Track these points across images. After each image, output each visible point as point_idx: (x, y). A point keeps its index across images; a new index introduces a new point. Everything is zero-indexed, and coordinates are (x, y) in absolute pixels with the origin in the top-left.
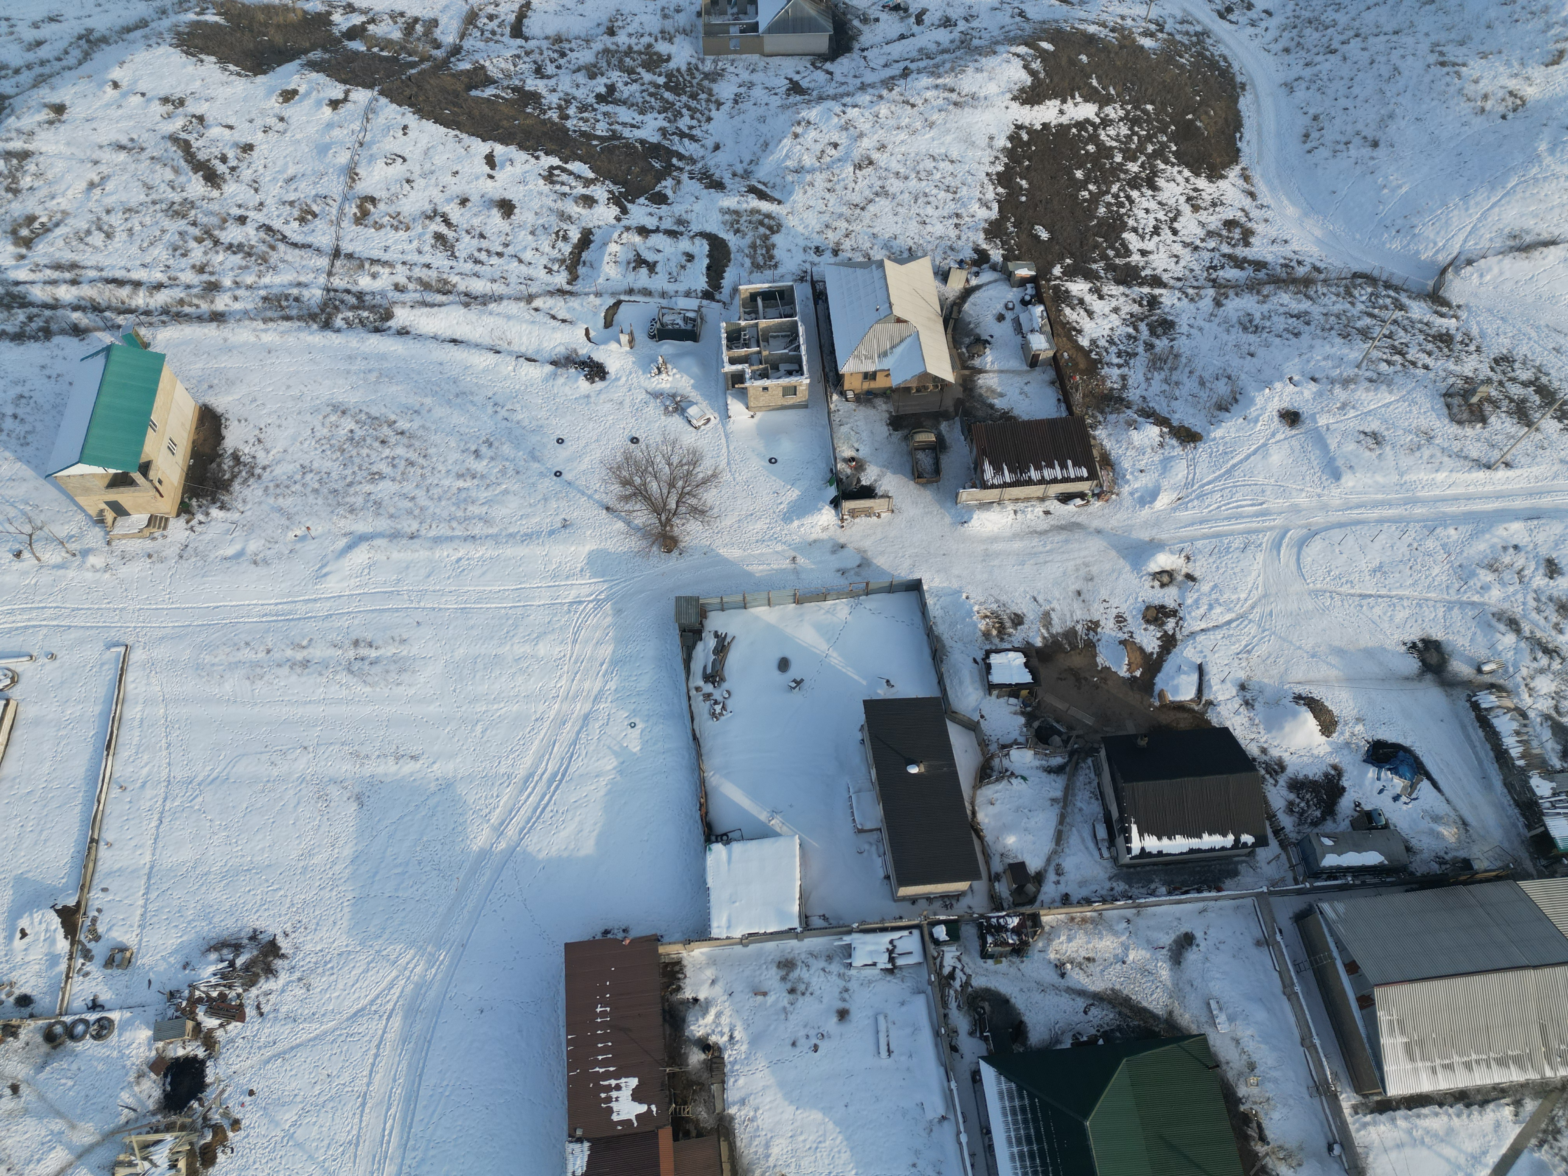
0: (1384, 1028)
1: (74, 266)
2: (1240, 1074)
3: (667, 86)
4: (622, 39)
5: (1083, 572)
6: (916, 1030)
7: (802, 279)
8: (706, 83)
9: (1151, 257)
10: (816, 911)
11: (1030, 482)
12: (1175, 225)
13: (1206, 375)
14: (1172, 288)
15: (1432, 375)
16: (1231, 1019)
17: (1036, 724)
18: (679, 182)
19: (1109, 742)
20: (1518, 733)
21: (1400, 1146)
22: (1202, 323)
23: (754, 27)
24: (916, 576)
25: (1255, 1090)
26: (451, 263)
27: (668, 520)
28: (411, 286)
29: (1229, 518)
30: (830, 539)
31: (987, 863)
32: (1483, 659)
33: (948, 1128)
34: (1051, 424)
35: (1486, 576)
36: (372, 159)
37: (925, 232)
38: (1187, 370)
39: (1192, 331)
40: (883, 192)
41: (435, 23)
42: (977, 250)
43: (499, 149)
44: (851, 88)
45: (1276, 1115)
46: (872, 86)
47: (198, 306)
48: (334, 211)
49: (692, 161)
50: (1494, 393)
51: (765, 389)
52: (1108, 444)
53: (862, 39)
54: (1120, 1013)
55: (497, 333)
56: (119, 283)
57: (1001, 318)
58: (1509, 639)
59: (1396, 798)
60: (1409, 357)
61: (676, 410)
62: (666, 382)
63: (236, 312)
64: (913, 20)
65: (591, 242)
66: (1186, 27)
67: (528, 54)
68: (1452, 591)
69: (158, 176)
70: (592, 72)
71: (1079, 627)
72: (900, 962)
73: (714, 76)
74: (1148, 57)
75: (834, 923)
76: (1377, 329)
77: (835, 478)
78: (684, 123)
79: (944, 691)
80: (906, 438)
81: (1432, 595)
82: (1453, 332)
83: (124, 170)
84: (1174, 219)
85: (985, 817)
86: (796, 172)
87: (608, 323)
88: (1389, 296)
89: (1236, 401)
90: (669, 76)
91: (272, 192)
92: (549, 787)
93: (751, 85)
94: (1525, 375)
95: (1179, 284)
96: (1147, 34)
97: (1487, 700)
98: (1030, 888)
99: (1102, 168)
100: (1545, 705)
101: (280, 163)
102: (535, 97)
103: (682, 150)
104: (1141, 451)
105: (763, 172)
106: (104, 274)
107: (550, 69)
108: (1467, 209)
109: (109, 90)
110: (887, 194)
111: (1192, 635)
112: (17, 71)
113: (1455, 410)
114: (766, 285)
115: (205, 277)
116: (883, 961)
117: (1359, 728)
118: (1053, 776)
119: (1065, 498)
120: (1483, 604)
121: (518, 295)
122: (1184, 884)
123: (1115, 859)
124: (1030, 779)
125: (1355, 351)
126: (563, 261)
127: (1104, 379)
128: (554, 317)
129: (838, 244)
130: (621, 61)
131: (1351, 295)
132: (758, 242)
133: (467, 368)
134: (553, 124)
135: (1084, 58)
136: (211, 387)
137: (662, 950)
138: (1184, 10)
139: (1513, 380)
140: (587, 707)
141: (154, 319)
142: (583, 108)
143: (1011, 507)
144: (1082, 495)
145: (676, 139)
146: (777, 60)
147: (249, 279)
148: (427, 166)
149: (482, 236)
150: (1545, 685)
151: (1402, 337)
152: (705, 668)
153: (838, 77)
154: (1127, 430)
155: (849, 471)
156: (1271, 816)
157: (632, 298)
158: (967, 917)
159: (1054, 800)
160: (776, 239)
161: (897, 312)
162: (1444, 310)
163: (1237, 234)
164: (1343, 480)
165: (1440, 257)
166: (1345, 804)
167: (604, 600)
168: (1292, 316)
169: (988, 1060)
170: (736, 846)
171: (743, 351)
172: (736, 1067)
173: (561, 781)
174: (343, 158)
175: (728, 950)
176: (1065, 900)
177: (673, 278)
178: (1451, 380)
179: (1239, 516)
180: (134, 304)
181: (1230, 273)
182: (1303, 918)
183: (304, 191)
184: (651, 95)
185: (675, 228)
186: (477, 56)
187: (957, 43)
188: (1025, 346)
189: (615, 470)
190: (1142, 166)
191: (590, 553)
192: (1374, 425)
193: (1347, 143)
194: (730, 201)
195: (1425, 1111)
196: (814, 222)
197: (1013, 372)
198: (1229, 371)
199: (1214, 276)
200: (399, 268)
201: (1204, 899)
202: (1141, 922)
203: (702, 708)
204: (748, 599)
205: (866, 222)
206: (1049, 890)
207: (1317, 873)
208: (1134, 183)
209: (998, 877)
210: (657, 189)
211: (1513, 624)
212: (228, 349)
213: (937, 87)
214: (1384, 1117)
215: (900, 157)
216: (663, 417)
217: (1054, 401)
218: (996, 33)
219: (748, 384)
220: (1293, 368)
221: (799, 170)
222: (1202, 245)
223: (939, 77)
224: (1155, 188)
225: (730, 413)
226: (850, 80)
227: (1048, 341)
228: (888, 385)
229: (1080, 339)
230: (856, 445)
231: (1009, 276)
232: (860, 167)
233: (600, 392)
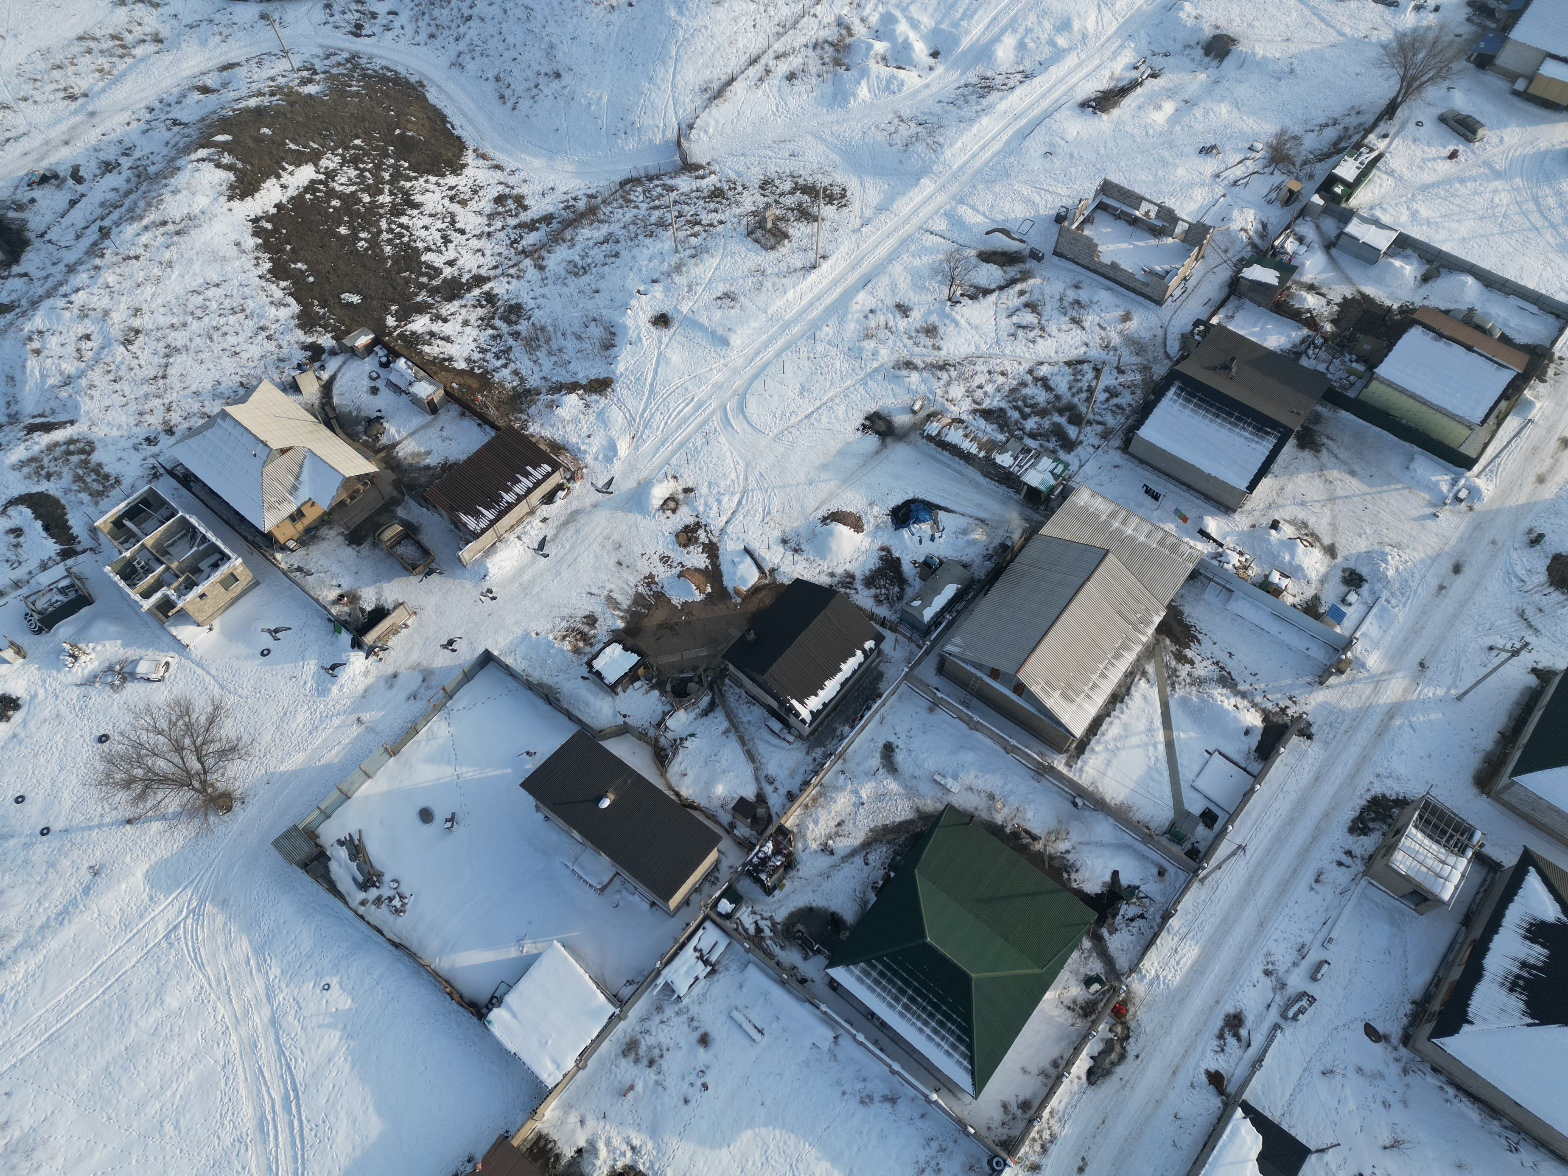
0: (1042, 696)
2: (989, 809)
5: (609, 545)
6: (766, 995)
7: (156, 476)
9: (460, 263)
10: (618, 983)
11: (510, 506)
12: (458, 226)
13: (577, 329)
14: (495, 277)
15: (729, 226)
16: (955, 777)
17: (669, 687)
19: (728, 656)
20: (966, 436)
21: (1108, 763)
22: (542, 291)
24: (480, 650)
25: (1006, 811)
27: (204, 783)
29: (679, 427)
30: (378, 678)
31: (717, 822)
32: (910, 403)
33: (845, 1041)
34: (488, 447)
35: (869, 345)
37: (243, 361)
38: (559, 334)
39: (539, 301)
40: (172, 351)
42: (305, 347)
44: (60, 277)
45: (1030, 815)
46: (80, 262)
50: (778, 212)
51: (202, 596)
52: (547, 433)
53: (32, 225)
54: (888, 842)
57: (374, 391)
58: (915, 377)
59: (932, 539)
60: (704, 222)
61: (124, 680)
62: (90, 663)
64: (71, 182)
66: (334, 60)
68: (858, 371)
71: (641, 589)
72: (714, 958)
74: (322, 101)
75: (640, 979)
76: (668, 215)
77: (338, 624)
79: (579, 722)
80: (375, 545)
81: (848, 383)
82: (718, 185)
84: (453, 222)
85: (688, 790)
86: (66, 384)
88: (657, 186)
89: (614, 334)
92: (290, 1112)
94: (787, 186)
95: (499, 271)
96: (305, 82)
97: (933, 428)
98: (761, 811)
99: (358, 214)
100: (967, 405)
104: (576, 421)
105: (30, 405)
108: (659, 89)
110: (177, 350)
111: (723, 531)
113: (763, 241)
114: (123, 505)
116: (701, 970)
117: (876, 510)
118: (711, 715)
119: (549, 498)
120: (882, 365)
122: (856, 712)
123: (800, 737)
124: (697, 732)
125: (666, 242)
127: (501, 384)
129: (165, 423)
131: (631, 201)
132: (80, 472)
135: (266, 131)
137: (515, 1143)
138: (322, 46)
139: (782, 194)
140: (266, 1012)
143: (512, 537)
144: (560, 487)
150: (957, 391)
151: (688, 210)
152: (355, 880)
153: (35, 274)
154: (552, 412)
155: (346, 609)
156: (872, 616)
158: (735, 876)
159: (726, 732)
160: (96, 457)
161: (275, 445)
162: (701, 172)
163: (511, 205)
164: (732, 342)
165: (669, 135)
166: (907, 568)
167: (199, 906)
168: (602, 243)
169: (831, 965)
170: (510, 999)
171: (150, 579)
172: (656, 1167)
173: (297, 1097)
175: (573, 1086)
176: (791, 797)
177: (15, 563)
178: (745, 221)
179: (684, 420)
181: (530, 239)
182: (943, 667)
187: (134, 180)
188: (415, 400)
189: (106, 781)
190: (391, 193)
191: (147, 876)
192: (721, 289)
193: (537, 86)
194: (17, 453)
195: (1104, 727)
196: (124, 418)
197: (422, 427)
198: (590, 314)
199: (520, 248)
201: (876, 711)
202: (851, 765)
203: (380, 915)
204: (344, 787)
205: (178, 386)
206: (775, 800)
207: (925, 631)
208: (396, 211)
209: (732, 826)
211: (909, 365)
213: (146, 228)
214: (1087, 753)
215: (162, 310)
216: (116, 696)
217: (476, 428)
218: (165, 151)
219: (180, 604)
220: (633, 282)
221: (67, 382)
222: (492, 229)
223: (141, 218)
224: (417, 206)
225: (185, 642)
226: (52, 270)
227: (431, 384)
228: (320, 512)
229: (456, 365)
230: (334, 583)
231: (352, 352)
232: (130, 342)
233: (25, 723)
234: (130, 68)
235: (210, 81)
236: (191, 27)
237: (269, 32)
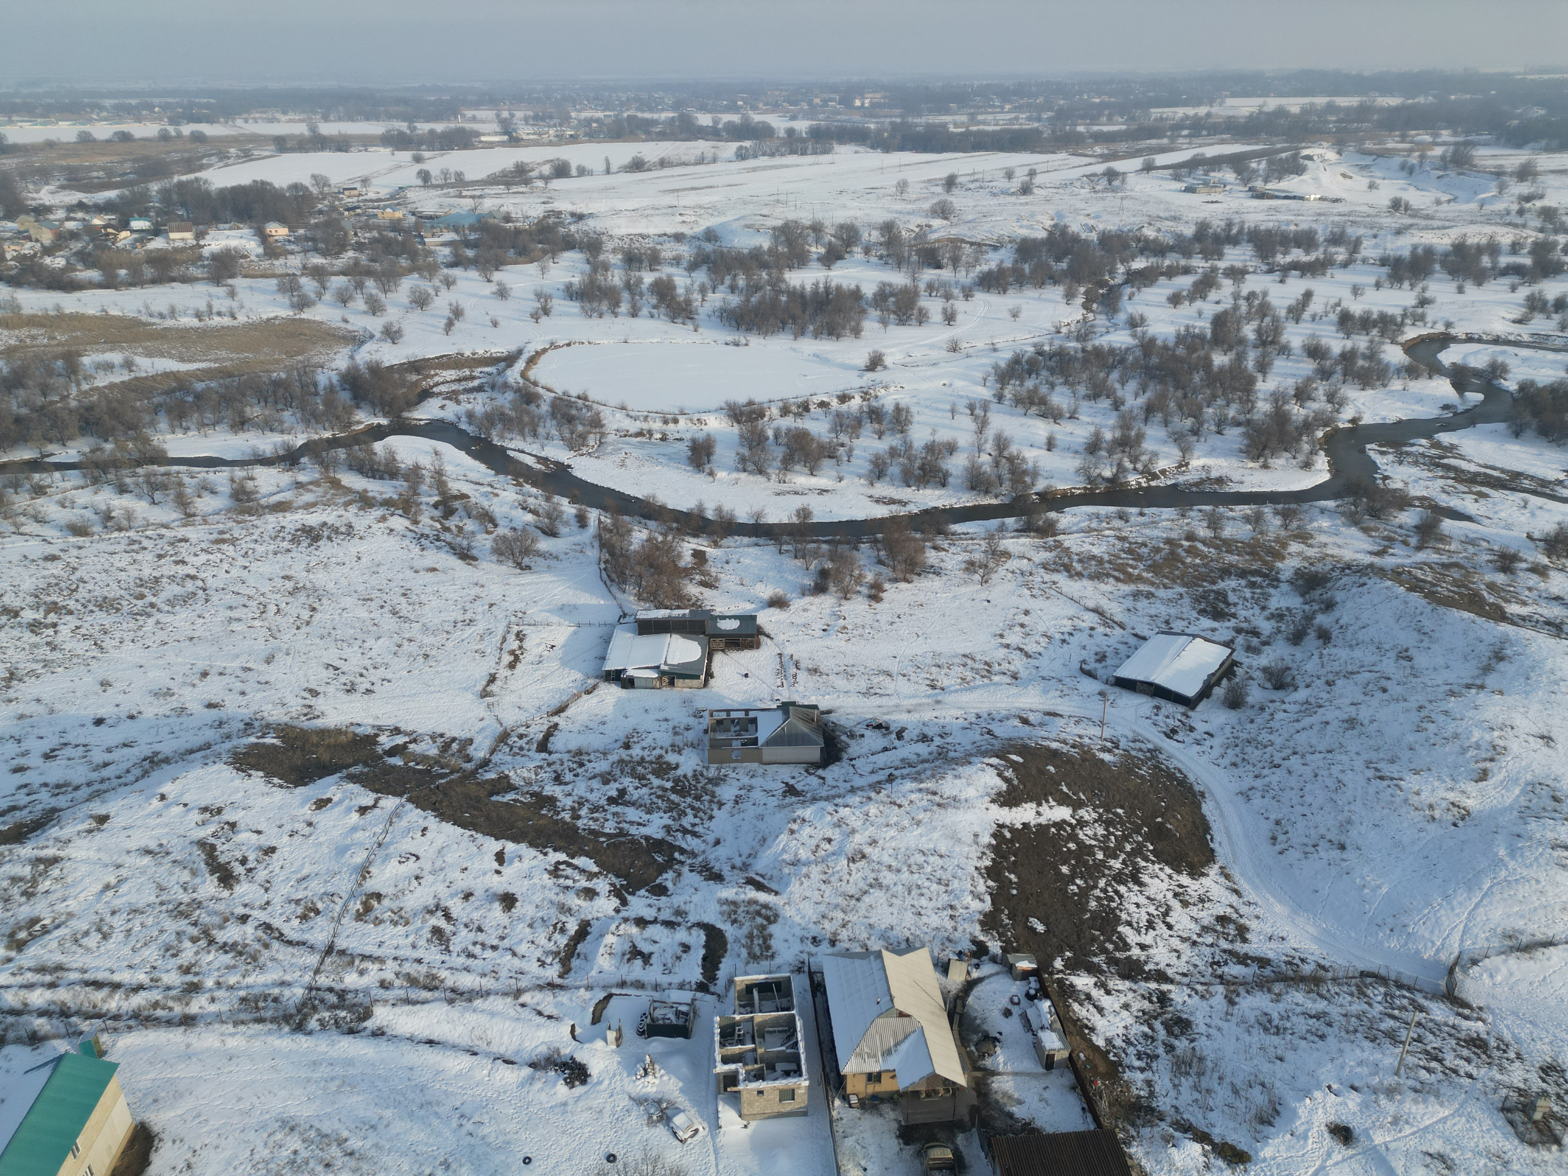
1: (60, 968)
3: (673, 790)
4: (636, 752)
7: (799, 970)
8: (709, 786)
9: (1151, 951)
12: (1168, 919)
13: (1238, 1082)
14: (1179, 983)
15: (1479, 1085)
18: (679, 875)
22: (1220, 1023)
23: (755, 741)
26: (444, 957)
28: (397, 983)
34: (1079, 1137)
36: (387, 858)
37: (921, 923)
38: (1216, 1075)
39: (1211, 1031)
40: (877, 884)
41: (470, 741)
42: (975, 942)
43: (510, 847)
44: (842, 791)
46: (861, 789)
47: (171, 1009)
48: (338, 908)
49: (693, 855)
51: (760, 1092)
52: (1146, 1165)
53: (850, 750)
55: (477, 1033)
56: (97, 985)
57: (1007, 1013)
60: (1447, 1064)
61: (660, 1119)
62: (651, 1086)
63: (209, 1014)
64: (894, 736)
65: (588, 933)
66: (1138, 745)
67: (549, 765)
69: (174, 879)
70: (606, 778)
73: (717, 781)
74: (1110, 769)
76: (1404, 1032)
78: (688, 821)
80: (920, 1154)
82: (1484, 1036)
83: (143, 873)
84: (1166, 914)
86: (793, 864)
87: (596, 1019)
88: (1404, 997)
89: (1278, 1113)
90: (677, 781)
91: (282, 890)
93: (750, 788)
95: (1186, 980)
96: (1104, 749)
99: (1085, 864)
101: (297, 864)
102: (551, 801)
103: (684, 846)
105: (761, 865)
106: (87, 976)
107: (568, 777)
108: (1453, 909)
109: (156, 803)
110: (880, 886)
112: (77, 788)
113: (1521, 1128)
114: (763, 976)
115: (189, 978)
121: (507, 990)
125: (1389, 1057)
126: (557, 954)
127: (1128, 1085)
128: (540, 1013)
129: (835, 934)
130: (633, 769)
131: (1366, 996)
132: (755, 932)
133: (438, 1073)
134: (565, 823)
135: (1051, 769)
136: (155, 1101)
138: (1134, 732)
141: (121, 1024)
142: (593, 810)
145: (679, 835)
146: (774, 768)
147: (232, 980)
148: (439, 863)
149: (480, 929)
151: (1432, 1042)
153: (830, 781)
154: (1165, 1147)
157: (624, 992)
160: (773, 929)
161: (899, 1005)
162: (1466, 1012)
163: (1231, 930)
165: (1443, 956)
168: (1311, 1017)
171: (737, 1049)
174: (359, 858)
177: (667, 970)
178: (1504, 1092)
180: (105, 1007)
181: (1234, 970)
183: (315, 888)
184: (658, 797)
185: (673, 919)
186: (503, 768)
187: (935, 755)
188: (1037, 1045)
190: (1124, 862)
192: (1437, 1145)
193: (1314, 846)
194: (728, 892)
196: (810, 912)
197: (1029, 1074)
198: (1261, 1077)
199: (1219, 972)
200: (391, 965)
205: (862, 912)
208: (1119, 878)
210: (658, 881)
212: (188, 1055)
213: (920, 790)
215: (891, 851)
216: (645, 1128)
217: (1078, 1110)
218: (969, 747)
219: (741, 1087)
220: (1327, 1073)
221: (795, 863)
222: (1200, 940)
223: (922, 782)
224: (1141, 884)
225: (721, 1122)
226: (841, 784)
227: (1061, 1040)
228: (894, 1089)
229: (1094, 1038)
230: (863, 1163)
231: (1010, 969)
232: (854, 861)
233: (578, 1099)
234: (984, 686)
235: (1032, 718)
236: (1043, 678)
237: (1099, 706)
